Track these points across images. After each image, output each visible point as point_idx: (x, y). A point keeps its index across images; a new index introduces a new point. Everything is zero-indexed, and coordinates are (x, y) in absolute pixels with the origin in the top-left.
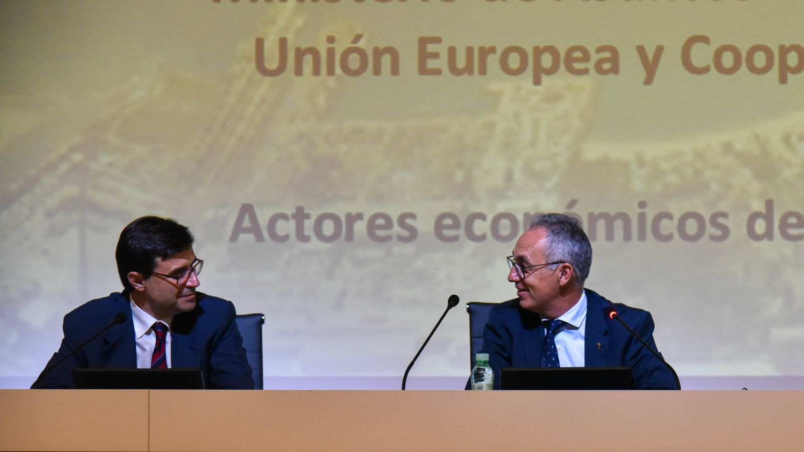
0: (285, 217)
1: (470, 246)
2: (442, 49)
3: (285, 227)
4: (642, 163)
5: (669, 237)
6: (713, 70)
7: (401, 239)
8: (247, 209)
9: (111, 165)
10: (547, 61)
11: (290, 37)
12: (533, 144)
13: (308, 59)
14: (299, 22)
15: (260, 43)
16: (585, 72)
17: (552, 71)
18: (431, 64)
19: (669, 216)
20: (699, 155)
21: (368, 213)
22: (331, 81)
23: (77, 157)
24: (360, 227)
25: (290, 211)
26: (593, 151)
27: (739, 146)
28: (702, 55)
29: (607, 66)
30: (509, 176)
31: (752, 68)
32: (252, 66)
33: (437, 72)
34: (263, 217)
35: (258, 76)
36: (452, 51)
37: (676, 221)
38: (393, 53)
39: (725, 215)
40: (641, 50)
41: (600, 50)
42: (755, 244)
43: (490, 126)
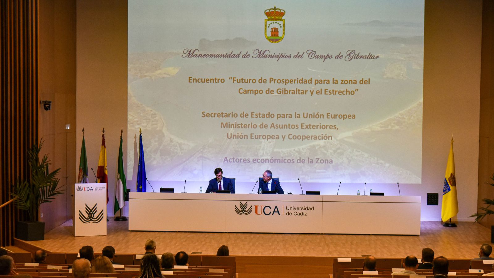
1: (258, 163)
3: (231, 160)
4: (282, 152)
5: (286, 163)
6: (292, 139)
7: (248, 162)
8: (226, 158)
9: (207, 151)
10: (269, 137)
11: (232, 133)
12: (267, 149)
13: (235, 136)
14: (233, 131)
15: (228, 134)
16: (274, 139)
17: (270, 138)
18: (252, 137)
19: (286, 160)
20: (290, 151)
21: (243, 159)
22: (238, 140)
23: (202, 150)
24: (242, 161)
25: (232, 158)
26: (275, 150)
27: (296, 150)
28: (291, 137)
29: (277, 138)
30: (263, 154)
31: (298, 139)
32: (227, 137)
33: (253, 139)
34: (228, 159)
35: (227, 139)
36: (255, 136)
38: (247, 136)
39: (294, 159)
40: (282, 136)
41: (276, 136)
42: (298, 164)
43: (261, 146)
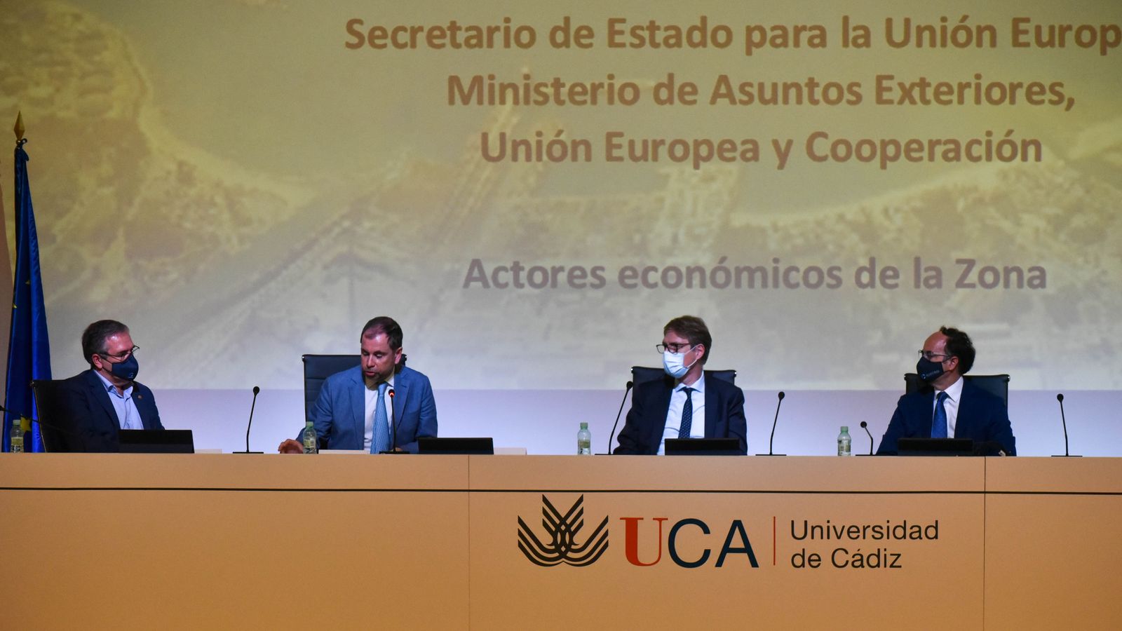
0: (504, 269)
1: (646, 291)
2: (624, 141)
3: (504, 277)
4: (776, 228)
5: (797, 285)
6: (830, 158)
7: (593, 286)
8: (476, 263)
9: (373, 229)
10: (704, 151)
11: (508, 132)
12: (693, 214)
13: (522, 149)
14: (515, 120)
15: (485, 137)
16: (733, 159)
17: (709, 157)
18: (616, 153)
19: (797, 270)
20: (820, 223)
21: (568, 267)
22: (540, 166)
23: (346, 224)
24: (562, 277)
25: (509, 265)
26: (739, 220)
27: (850, 216)
28: (822, 147)
29: (749, 155)
30: (675, 239)
31: (860, 157)
32: (479, 154)
33: (620, 159)
34: (489, 269)
35: (484, 161)
36: (632, 143)
37: (801, 273)
38: (587, 144)
39: (839, 269)
40: (776, 143)
41: (744, 142)
42: (861, 290)
43: (661, 200)
